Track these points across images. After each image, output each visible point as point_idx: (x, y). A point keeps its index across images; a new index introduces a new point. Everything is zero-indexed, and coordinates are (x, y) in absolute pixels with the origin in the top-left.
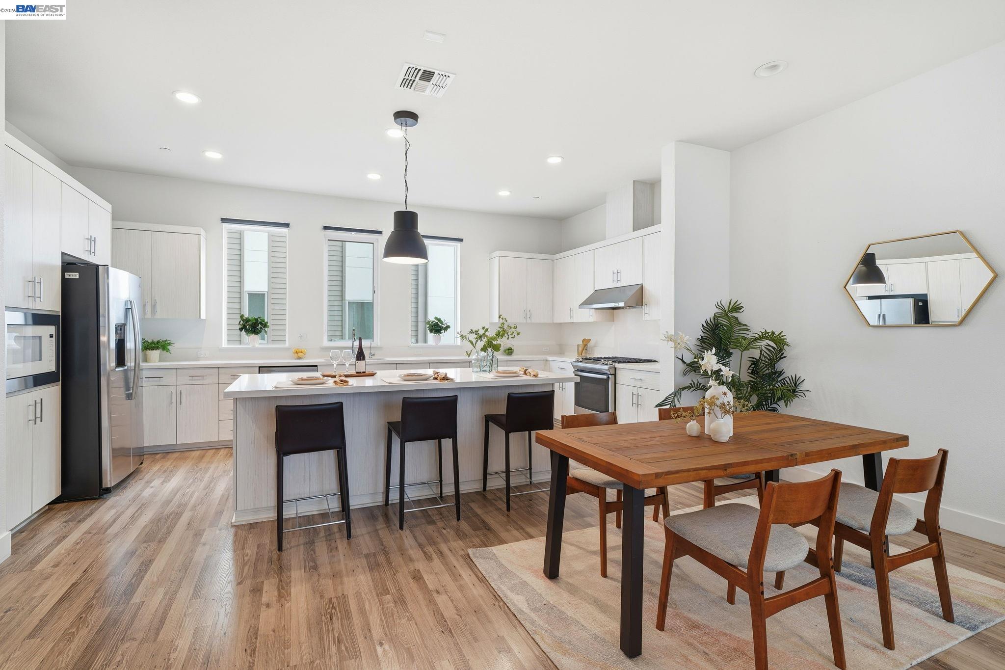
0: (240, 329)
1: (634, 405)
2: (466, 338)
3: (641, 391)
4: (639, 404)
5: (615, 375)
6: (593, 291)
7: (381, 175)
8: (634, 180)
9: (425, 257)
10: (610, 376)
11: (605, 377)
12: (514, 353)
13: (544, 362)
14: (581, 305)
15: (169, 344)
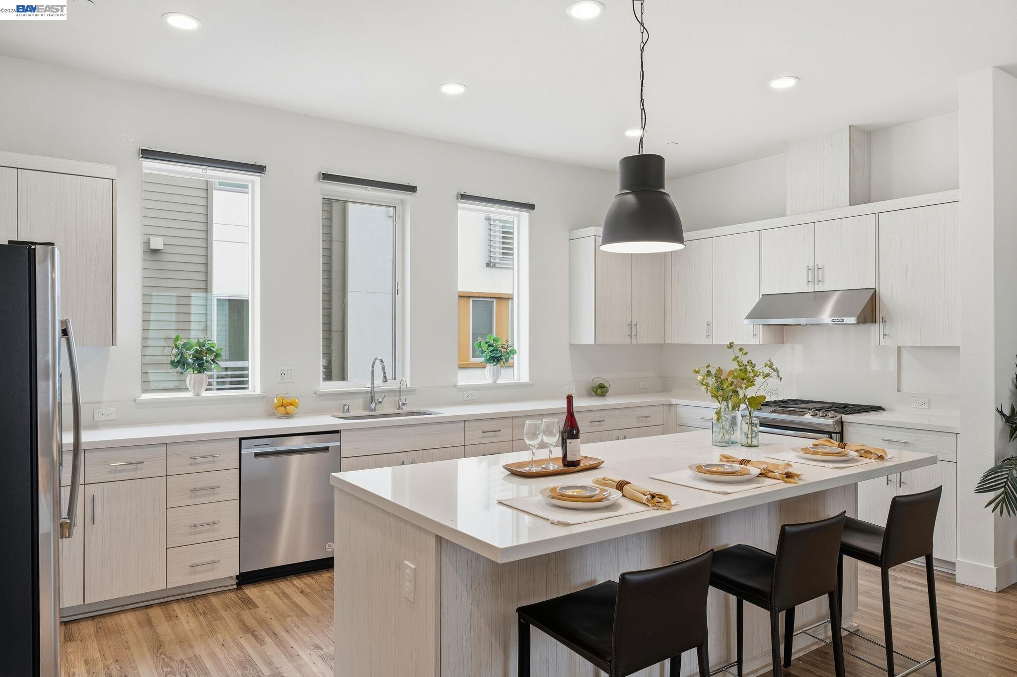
1: (889, 482)
4: (902, 481)
5: (841, 433)
6: (760, 296)
8: (851, 125)
9: (677, 238)
12: (608, 394)
13: (666, 407)
14: (749, 318)
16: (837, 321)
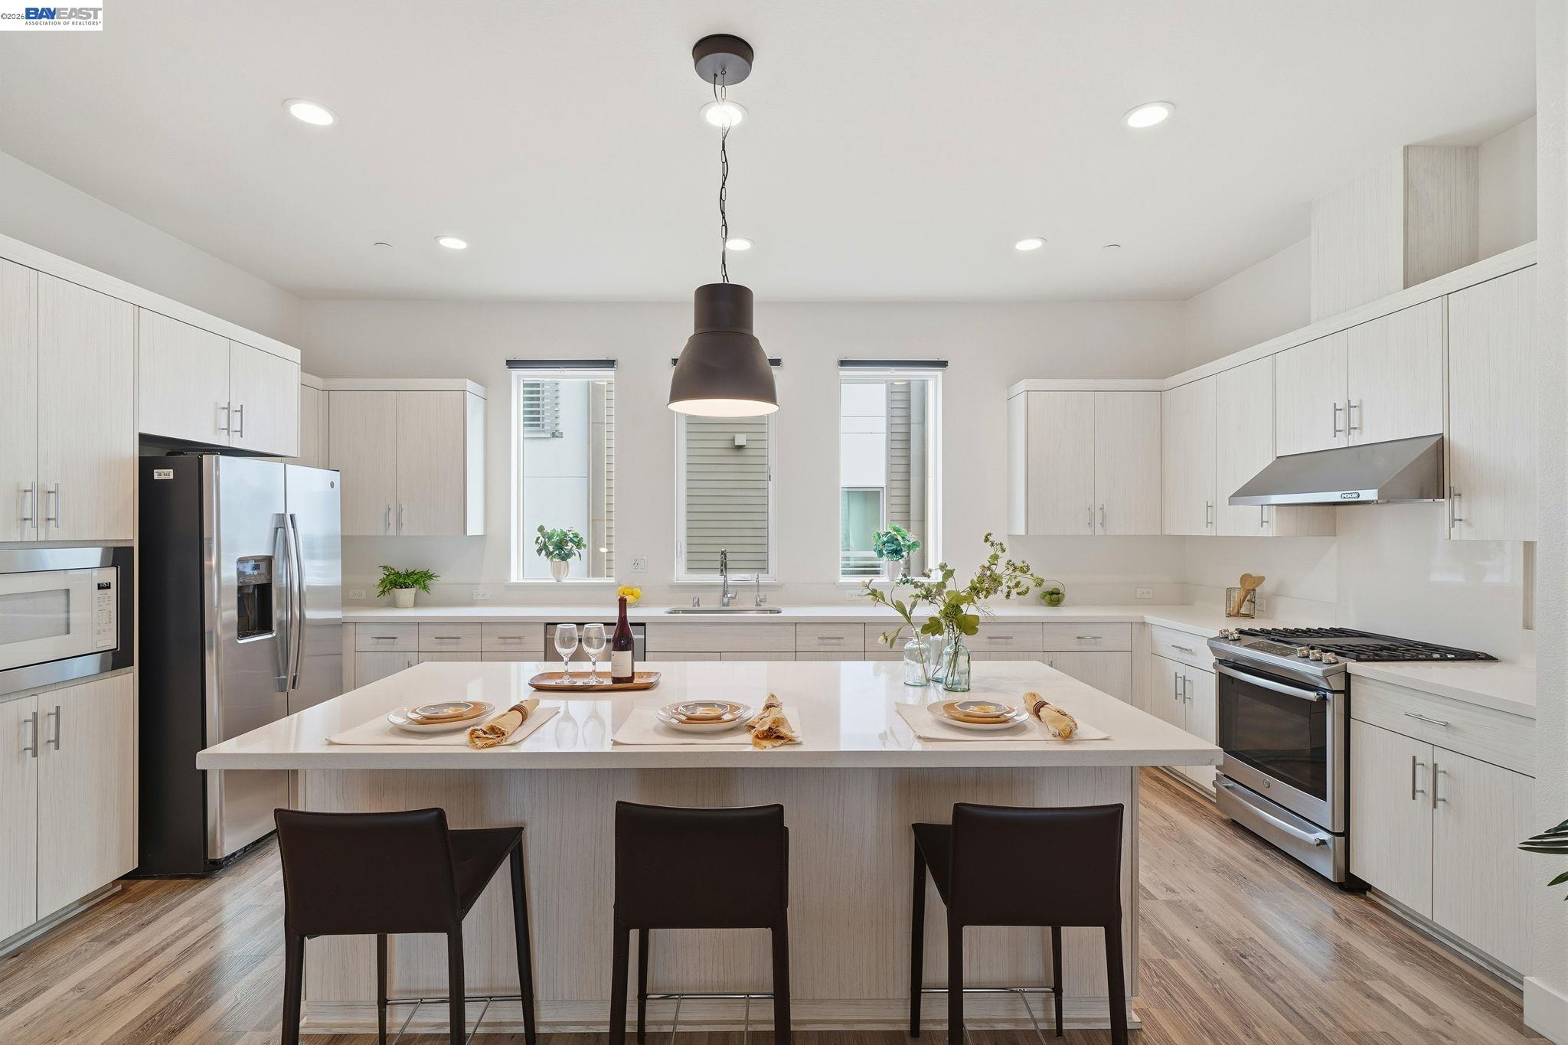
0: (538, 551)
1: (1418, 795)
2: (883, 599)
3: (1444, 761)
4: (1440, 796)
5: (1347, 692)
6: (1269, 460)
7: (752, 241)
8: (1406, 143)
10: (1329, 695)
11: (1312, 695)
12: (1063, 603)
13: (1140, 627)
14: (1237, 494)
15: (431, 577)
16: (1349, 496)
